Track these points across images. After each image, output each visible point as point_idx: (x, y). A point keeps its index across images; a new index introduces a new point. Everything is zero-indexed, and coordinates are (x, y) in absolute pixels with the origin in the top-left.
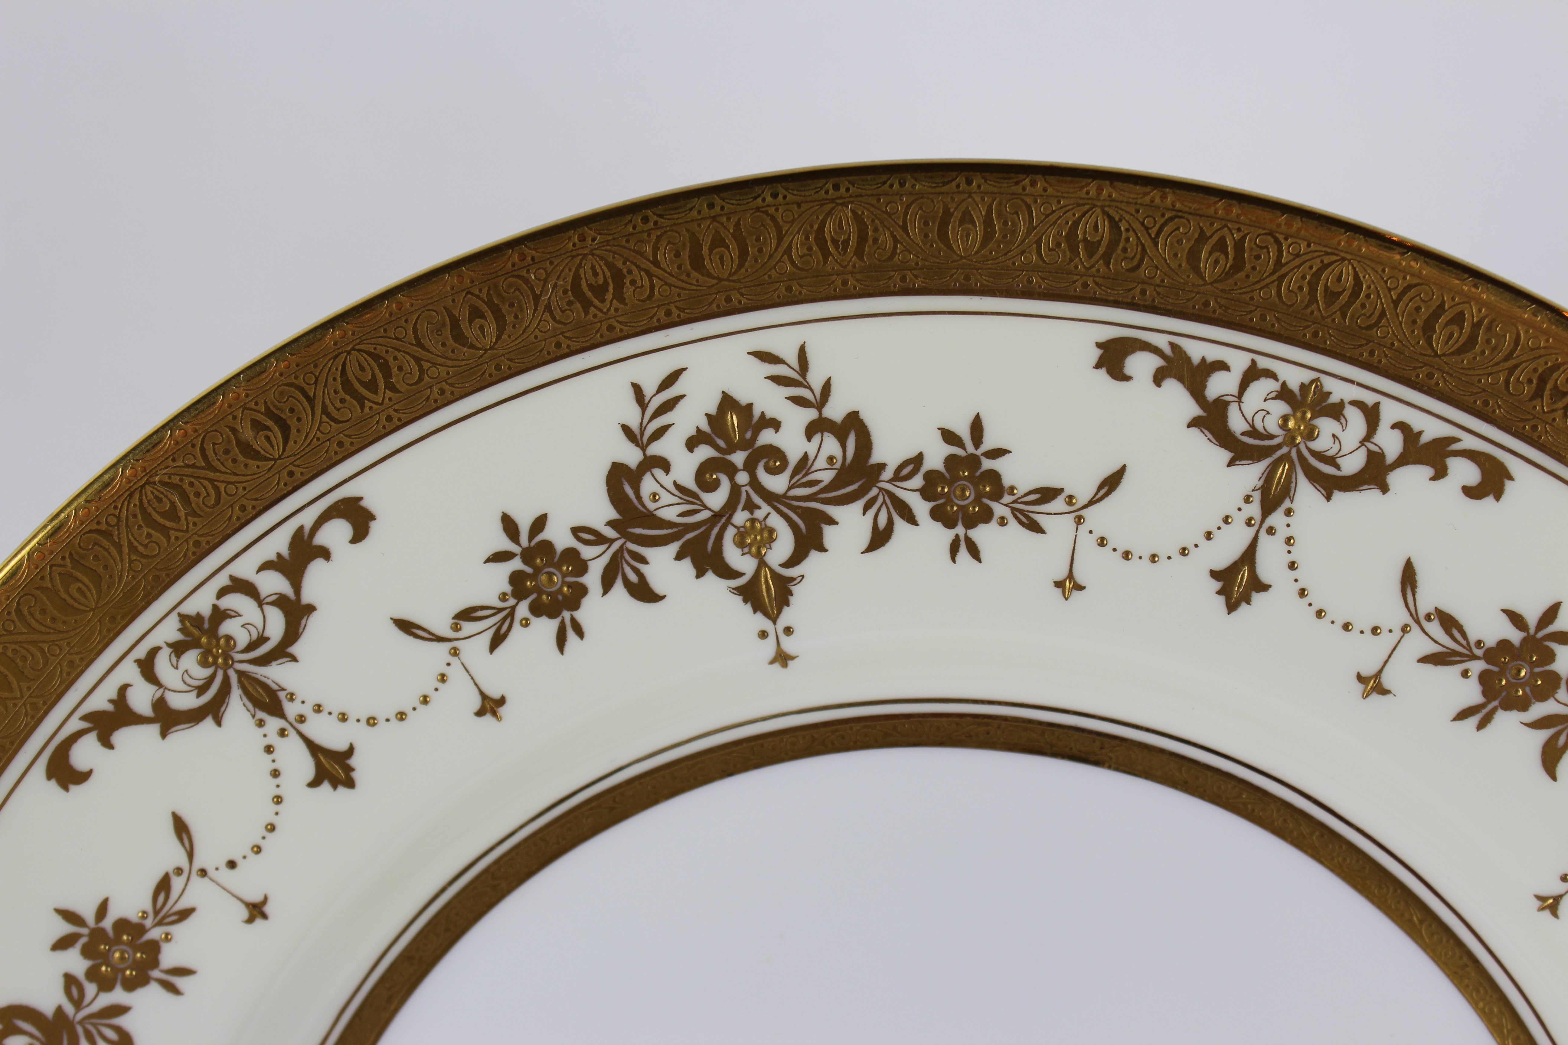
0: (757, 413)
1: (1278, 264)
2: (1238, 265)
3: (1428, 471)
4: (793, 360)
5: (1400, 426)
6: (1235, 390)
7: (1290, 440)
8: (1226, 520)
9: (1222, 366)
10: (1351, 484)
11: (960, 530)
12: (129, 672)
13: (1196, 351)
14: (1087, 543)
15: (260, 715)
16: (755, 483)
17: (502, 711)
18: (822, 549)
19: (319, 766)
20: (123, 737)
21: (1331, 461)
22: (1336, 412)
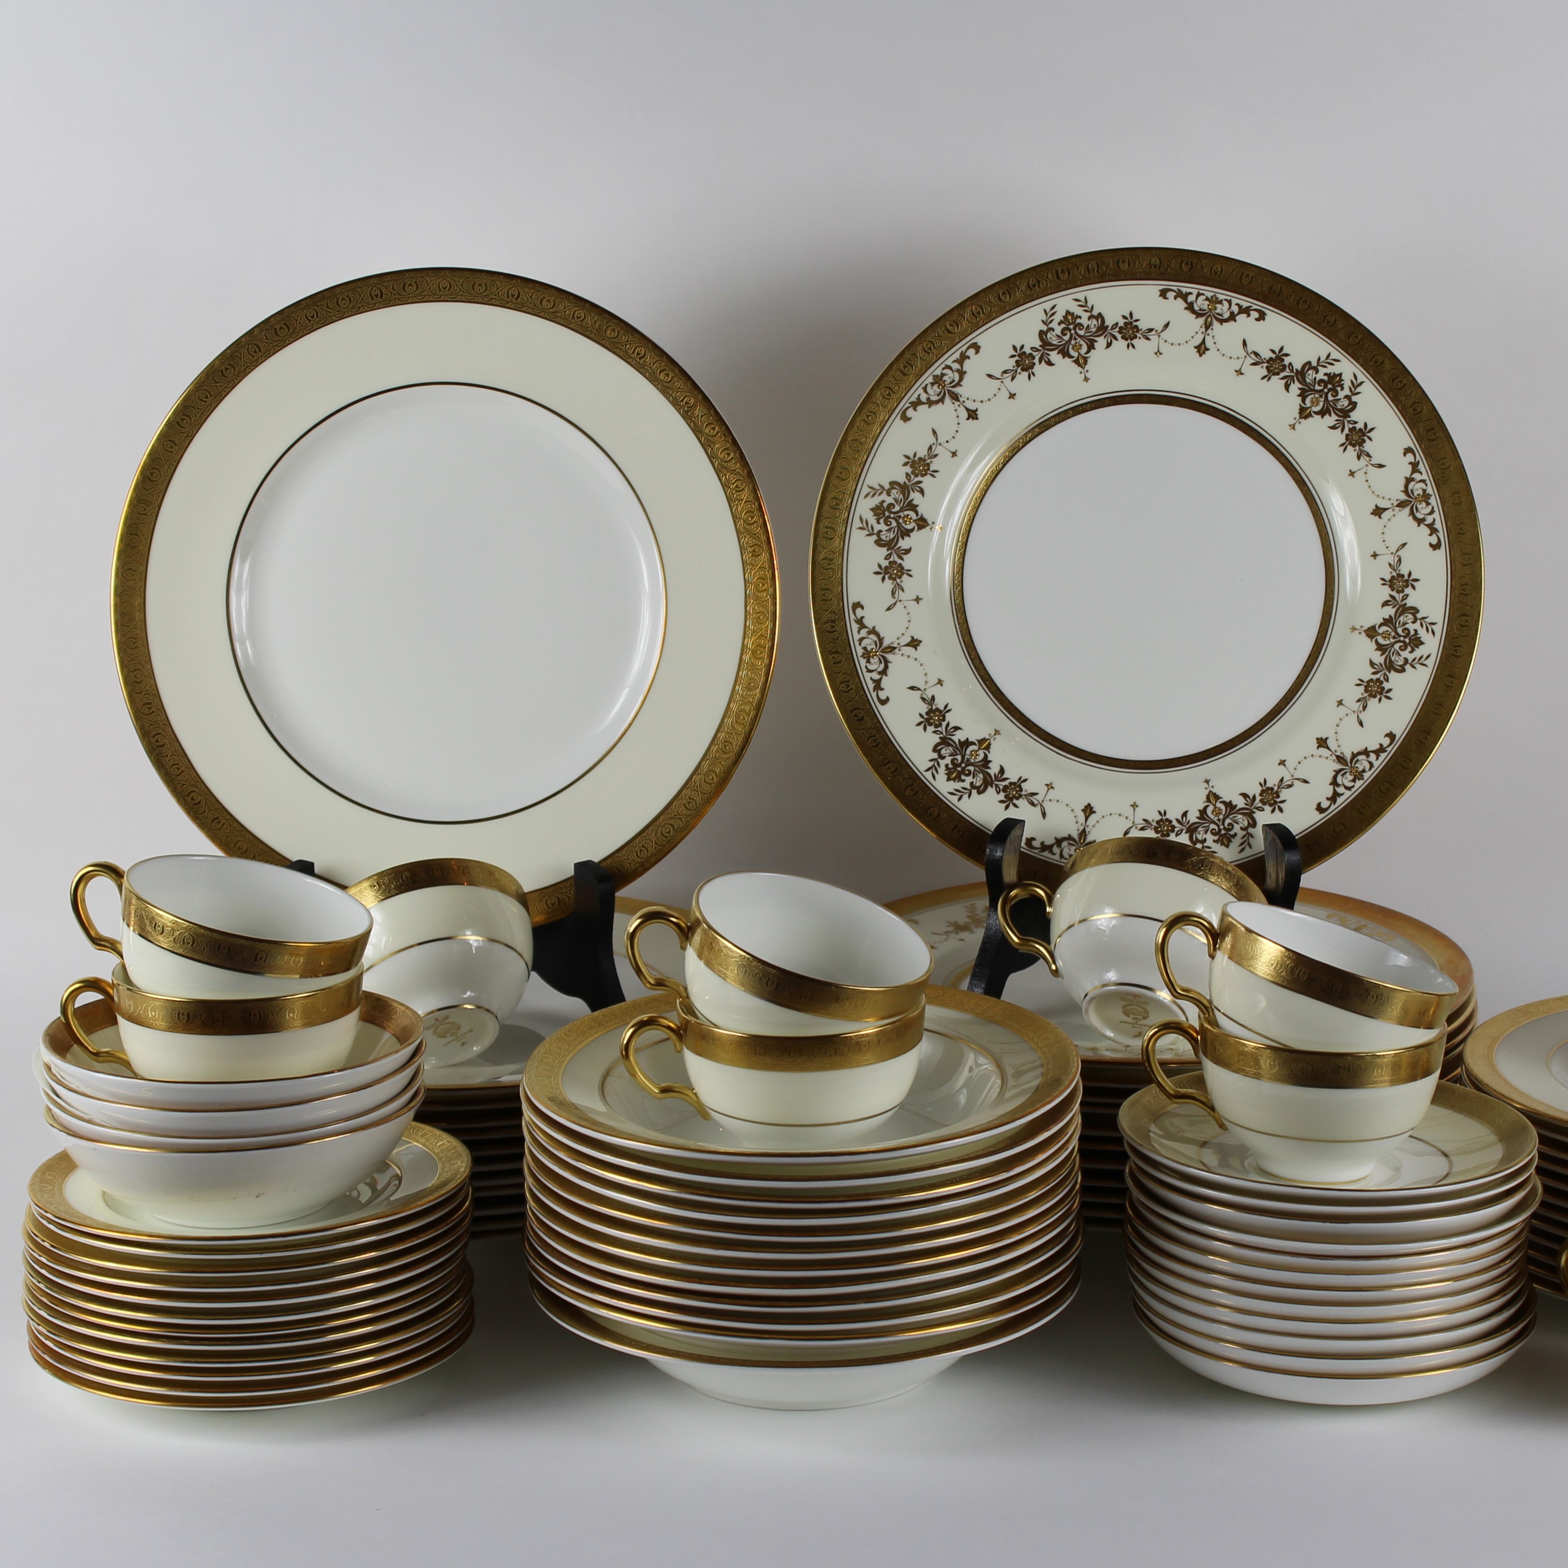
0: (1075, 315)
1: (1202, 266)
2: (1192, 267)
3: (1246, 315)
4: (1083, 300)
5: (1237, 304)
6: (1195, 299)
7: (1210, 310)
8: (1197, 333)
9: (1191, 293)
10: (1227, 320)
11: (1129, 341)
12: (920, 391)
13: (1184, 290)
14: (1162, 342)
15: (953, 401)
16: (1076, 333)
17: (1015, 397)
18: (1094, 349)
19: (969, 414)
20: (919, 408)
21: (1221, 315)
22: (1221, 302)
